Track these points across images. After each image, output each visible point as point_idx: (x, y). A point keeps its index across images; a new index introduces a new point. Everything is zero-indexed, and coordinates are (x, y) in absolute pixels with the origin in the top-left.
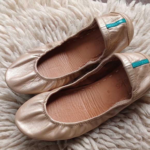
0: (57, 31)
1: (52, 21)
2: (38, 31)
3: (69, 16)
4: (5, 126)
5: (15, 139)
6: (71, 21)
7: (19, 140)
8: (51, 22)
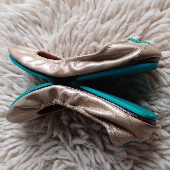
0: (30, 27)
1: (22, 18)
2: (12, 35)
3: (37, 6)
4: (11, 143)
5: (24, 153)
6: (40, 11)
7: (29, 154)
8: (21, 20)
